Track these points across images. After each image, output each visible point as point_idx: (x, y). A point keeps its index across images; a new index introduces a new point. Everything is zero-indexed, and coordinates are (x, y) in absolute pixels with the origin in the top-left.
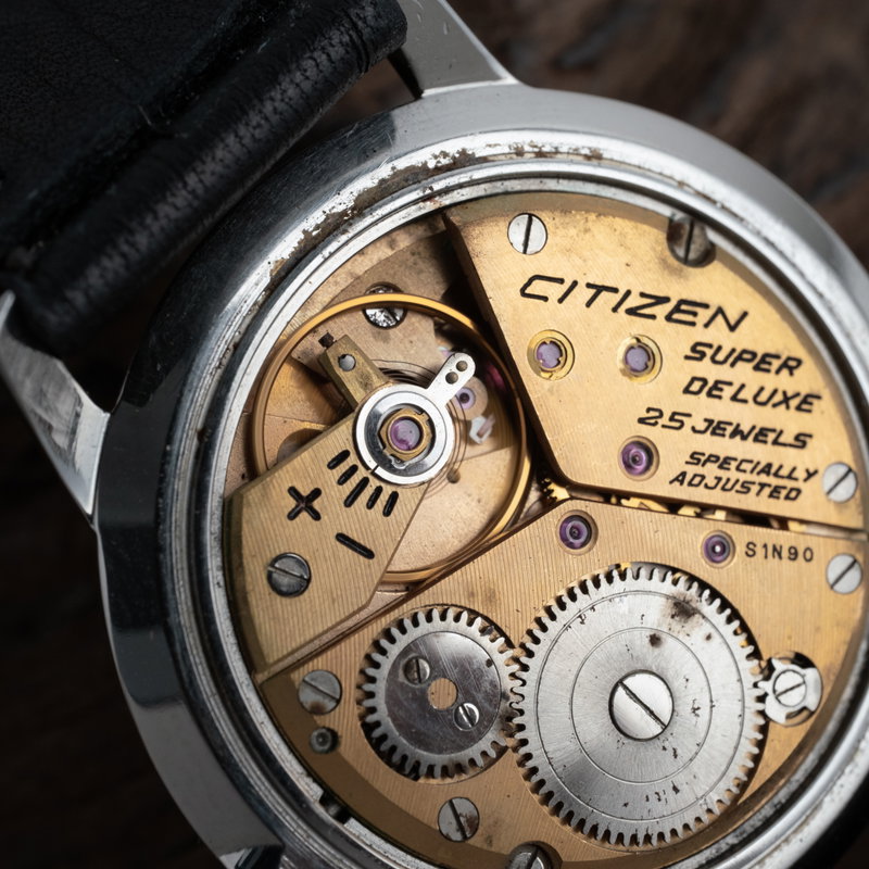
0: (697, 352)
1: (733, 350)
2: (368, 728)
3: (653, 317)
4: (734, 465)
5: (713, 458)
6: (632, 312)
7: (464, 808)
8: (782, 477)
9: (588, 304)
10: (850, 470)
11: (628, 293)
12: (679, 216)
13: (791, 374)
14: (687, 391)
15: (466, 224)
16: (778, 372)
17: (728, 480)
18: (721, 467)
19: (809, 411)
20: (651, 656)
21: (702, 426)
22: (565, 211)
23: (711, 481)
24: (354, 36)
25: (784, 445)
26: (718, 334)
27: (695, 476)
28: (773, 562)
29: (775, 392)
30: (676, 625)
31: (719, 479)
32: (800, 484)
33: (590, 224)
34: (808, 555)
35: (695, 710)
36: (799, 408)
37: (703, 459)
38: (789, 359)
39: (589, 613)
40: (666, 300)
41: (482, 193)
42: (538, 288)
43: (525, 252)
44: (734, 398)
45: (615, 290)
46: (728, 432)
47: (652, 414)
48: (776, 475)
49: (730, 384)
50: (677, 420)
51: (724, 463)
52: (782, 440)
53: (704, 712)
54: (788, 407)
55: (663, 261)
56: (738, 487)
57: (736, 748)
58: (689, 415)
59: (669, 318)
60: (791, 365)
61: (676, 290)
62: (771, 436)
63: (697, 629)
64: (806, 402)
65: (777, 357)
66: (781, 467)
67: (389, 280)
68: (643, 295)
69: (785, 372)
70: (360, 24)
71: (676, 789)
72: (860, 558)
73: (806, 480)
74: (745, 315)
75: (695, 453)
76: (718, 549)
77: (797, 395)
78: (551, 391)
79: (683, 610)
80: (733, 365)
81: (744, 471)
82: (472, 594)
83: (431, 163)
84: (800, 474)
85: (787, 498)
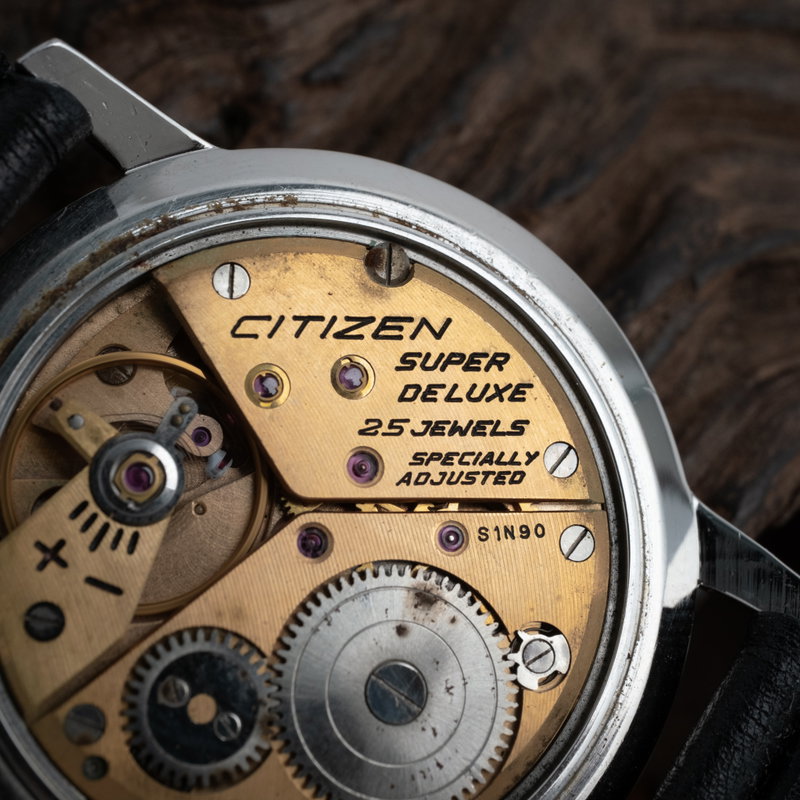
0: (407, 362)
1: (442, 355)
2: (135, 750)
3: (361, 337)
4: (456, 459)
5: (435, 456)
6: (339, 335)
8: (505, 464)
9: (297, 335)
10: (570, 447)
11: (334, 319)
12: (378, 242)
13: (501, 369)
14: (402, 399)
15: (171, 282)
16: (487, 369)
17: (453, 474)
18: (444, 463)
19: (523, 400)
20: (399, 646)
21: (421, 428)
22: (264, 255)
23: (437, 478)
24: (37, 132)
26: (425, 343)
27: (420, 474)
28: (507, 542)
29: (487, 386)
30: (420, 614)
31: (444, 474)
32: (523, 468)
33: (289, 263)
34: (540, 531)
35: (448, 689)
36: (512, 399)
37: (426, 458)
38: (497, 355)
39: (333, 615)
40: (372, 319)
41: (190, 251)
42: (247, 327)
43: (231, 297)
44: (449, 399)
45: (321, 318)
46: (446, 431)
47: (372, 424)
48: (499, 462)
49: (443, 386)
50: (396, 427)
51: (447, 459)
52: (499, 429)
53: (458, 691)
54: (502, 400)
55: (363, 286)
56: (463, 479)
57: (494, 719)
58: (407, 421)
59: (376, 336)
60: (499, 361)
61: (379, 310)
62: (489, 428)
63: (441, 615)
64: (518, 392)
65: (485, 355)
66: (502, 454)
67: (117, 341)
68: (348, 319)
69: (494, 368)
70: (41, 120)
71: (440, 766)
72: (590, 527)
73: (527, 463)
74: (449, 321)
75: (417, 454)
76: (453, 539)
77: (510, 386)
78: (271, 417)
79: (425, 599)
80: (443, 369)
81: (468, 464)
82: (219, 614)
83: (136, 232)
84: (522, 458)
85: (512, 482)
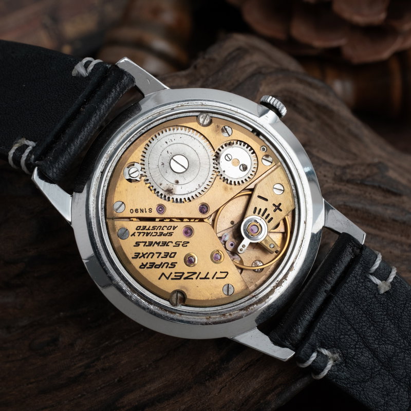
0: (174, 265)
1: (162, 267)
2: (254, 152)
3: (188, 273)
4: (158, 234)
5: (165, 235)
6: (195, 273)
7: (226, 134)
8: (143, 233)
9: (208, 273)
10: (120, 238)
11: (197, 278)
13: (142, 263)
14: (175, 253)
15: (246, 289)
16: (147, 263)
17: (160, 229)
19: (135, 253)
20: (178, 177)
21: (169, 244)
23: (165, 228)
25: (143, 242)
26: (167, 271)
27: (170, 229)
28: (143, 208)
29: (147, 257)
30: (171, 187)
31: (163, 229)
32: (137, 231)
33: (210, 296)
34: (132, 211)
36: (139, 254)
37: (168, 234)
38: (144, 268)
39: (197, 188)
40: (185, 278)
41: (239, 301)
42: (224, 275)
43: (228, 285)
44: (160, 253)
45: (201, 278)
46: (161, 243)
47: (185, 245)
48: (145, 233)
49: (162, 257)
50: (177, 244)
51: (161, 234)
54: (143, 253)
55: (187, 290)
56: (156, 228)
57: (150, 155)
58: (174, 246)
59: (183, 273)
60: (143, 266)
61: (182, 282)
62: (147, 244)
63: (165, 186)
64: (137, 256)
65: (148, 268)
66: (143, 236)
68: (192, 279)
69: (145, 264)
71: (166, 143)
72: (115, 212)
73: (135, 233)
74: (159, 279)
75: (171, 236)
76: (160, 209)
77: (140, 258)
79: (170, 191)
80: (162, 263)
81: (155, 233)
82: (231, 189)
83: (255, 306)
84: (137, 234)
85: (140, 227)
